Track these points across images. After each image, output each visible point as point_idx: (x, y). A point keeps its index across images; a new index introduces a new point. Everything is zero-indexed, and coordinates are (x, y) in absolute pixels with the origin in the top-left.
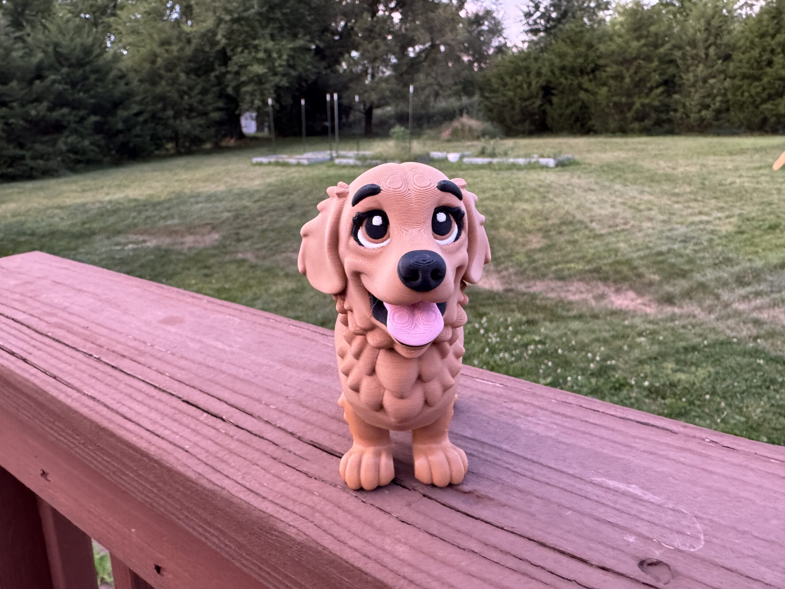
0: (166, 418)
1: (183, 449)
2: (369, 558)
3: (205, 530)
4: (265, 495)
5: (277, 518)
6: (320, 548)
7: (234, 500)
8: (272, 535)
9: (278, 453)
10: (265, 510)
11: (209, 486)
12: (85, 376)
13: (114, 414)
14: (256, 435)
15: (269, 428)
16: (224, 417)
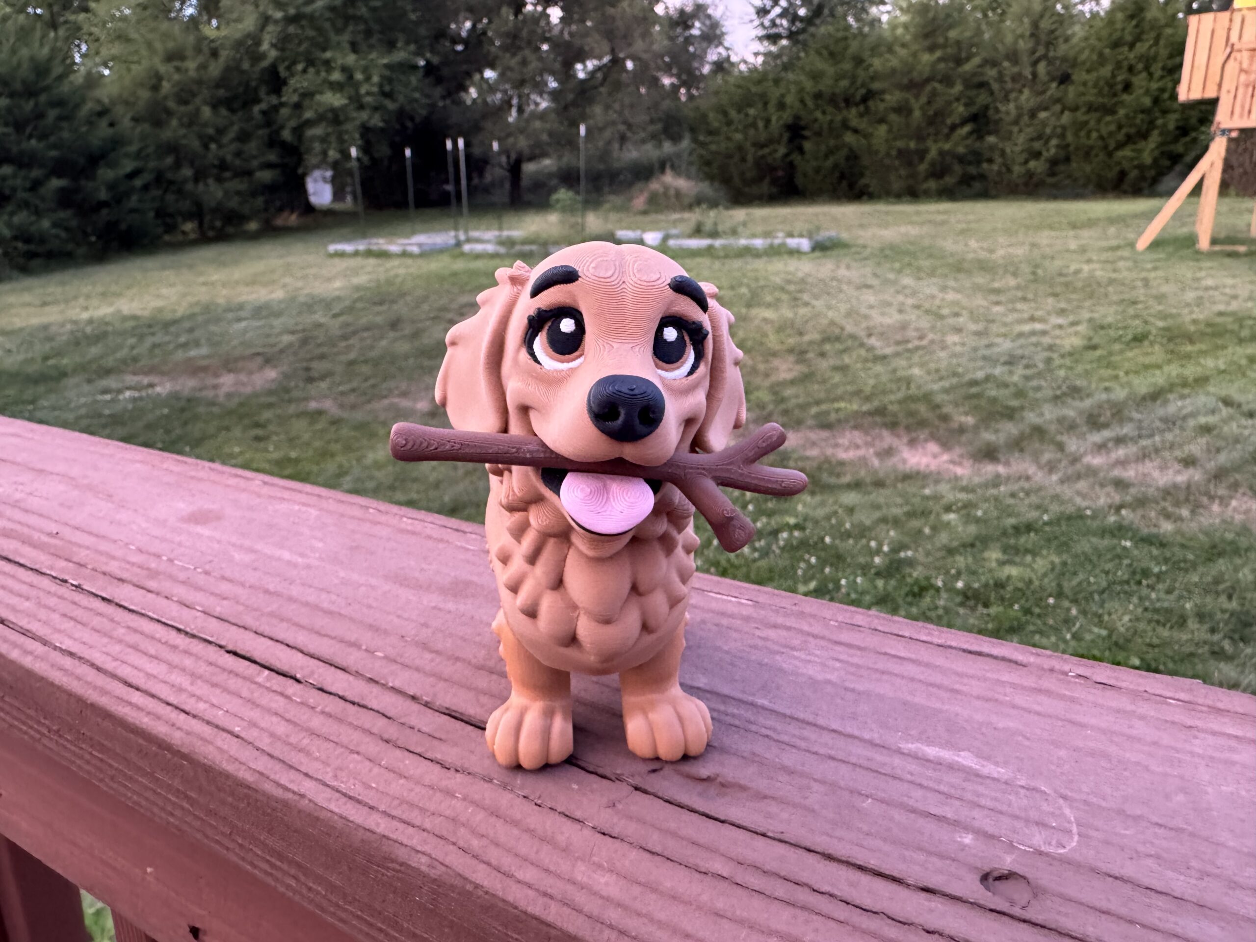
0: (199, 682)
1: (231, 733)
2: (551, 897)
3: (272, 865)
4: (371, 803)
5: (396, 841)
6: (469, 887)
7: (323, 815)
8: (388, 869)
9: (392, 731)
10: (373, 827)
11: (278, 793)
12: (56, 617)
13: (109, 680)
14: (353, 703)
15: (375, 689)
16: (298, 676)
